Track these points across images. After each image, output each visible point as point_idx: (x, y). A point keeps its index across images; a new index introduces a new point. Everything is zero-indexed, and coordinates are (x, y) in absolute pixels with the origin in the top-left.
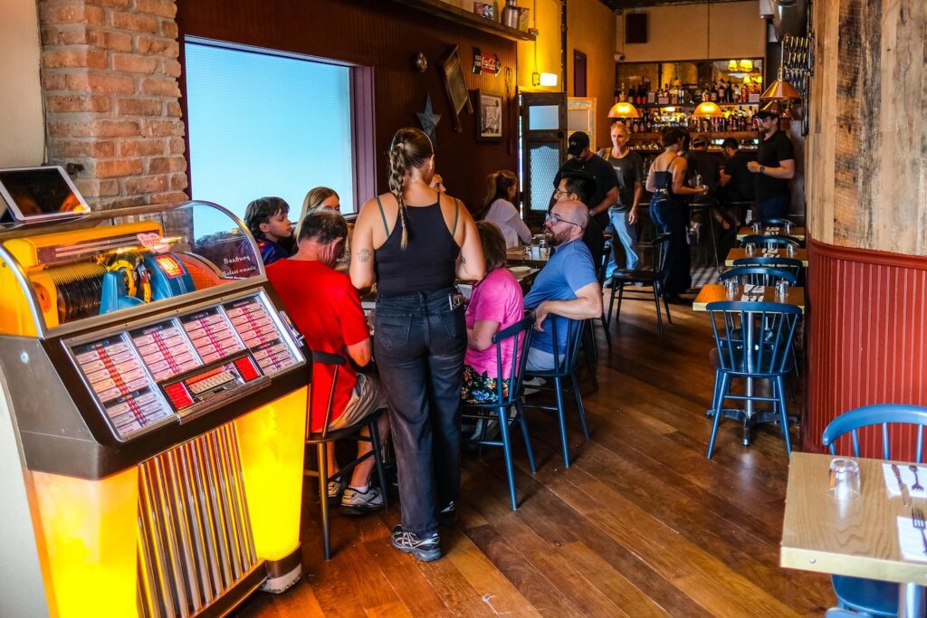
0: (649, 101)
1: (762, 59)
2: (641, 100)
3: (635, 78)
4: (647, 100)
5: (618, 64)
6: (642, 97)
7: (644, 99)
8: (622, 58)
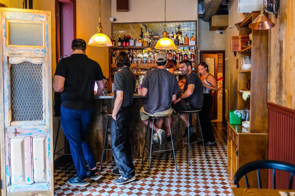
0: (131, 45)
1: (196, 21)
2: (126, 44)
3: (122, 32)
4: (129, 44)
5: (113, 24)
6: (126, 42)
7: (128, 44)
8: (115, 20)
